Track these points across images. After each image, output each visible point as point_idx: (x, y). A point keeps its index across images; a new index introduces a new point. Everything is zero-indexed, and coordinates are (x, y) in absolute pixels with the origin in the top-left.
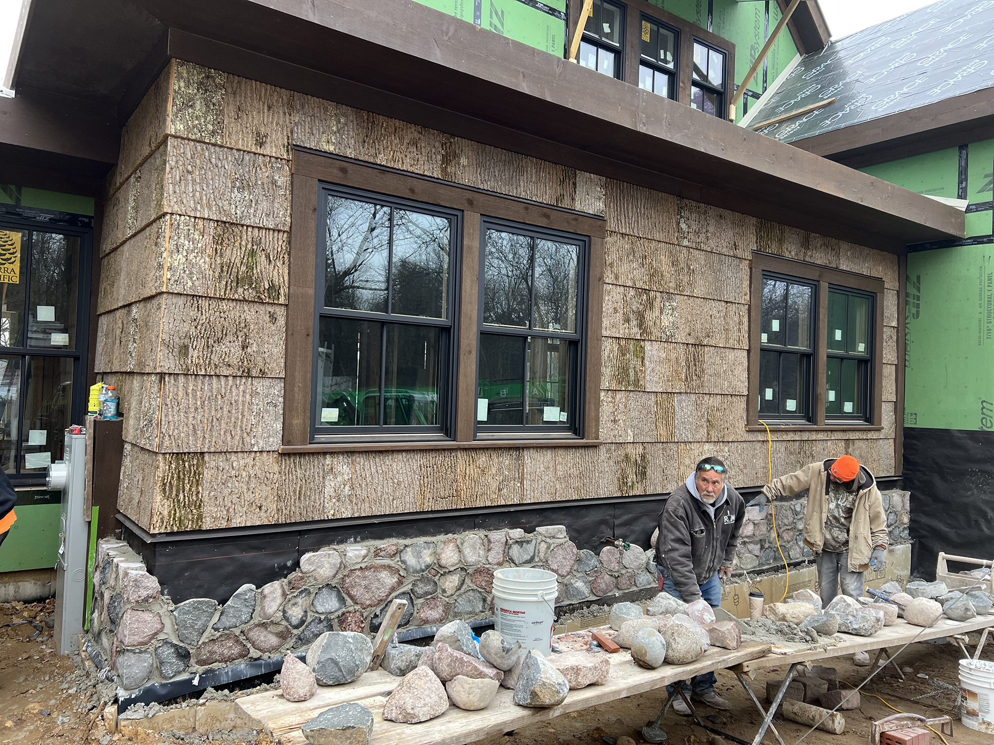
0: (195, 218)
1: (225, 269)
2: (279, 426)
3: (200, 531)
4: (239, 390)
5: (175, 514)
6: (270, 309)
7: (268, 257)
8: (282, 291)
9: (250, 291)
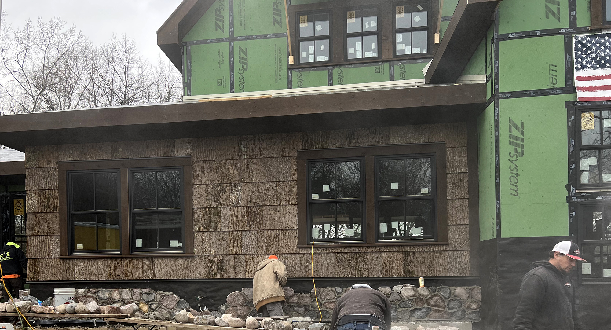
0: (33, 190)
1: (41, 204)
2: (59, 250)
3: (39, 281)
4: (48, 240)
5: (32, 275)
6: (55, 214)
7: (53, 198)
8: (57, 208)
9: (48, 209)
